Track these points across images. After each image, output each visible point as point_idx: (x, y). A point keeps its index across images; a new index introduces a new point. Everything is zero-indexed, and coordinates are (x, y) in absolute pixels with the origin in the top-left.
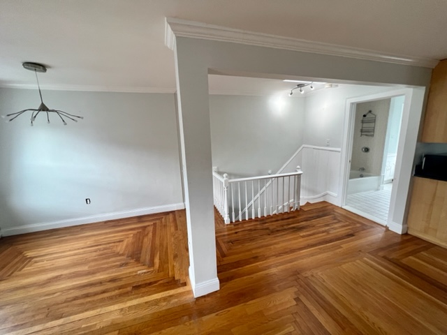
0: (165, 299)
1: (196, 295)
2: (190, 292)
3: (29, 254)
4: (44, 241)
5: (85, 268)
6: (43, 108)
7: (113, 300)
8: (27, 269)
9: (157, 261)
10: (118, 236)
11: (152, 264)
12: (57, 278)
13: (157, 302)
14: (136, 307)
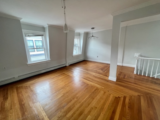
0: (103, 77)
1: (109, 79)
2: (108, 78)
3: (87, 63)
4: (89, 62)
5: (93, 68)
6: (93, 36)
7: (95, 73)
8: (86, 65)
9: (105, 72)
10: (101, 65)
11: (104, 72)
12: (89, 67)
13: (101, 76)
14: (97, 75)
